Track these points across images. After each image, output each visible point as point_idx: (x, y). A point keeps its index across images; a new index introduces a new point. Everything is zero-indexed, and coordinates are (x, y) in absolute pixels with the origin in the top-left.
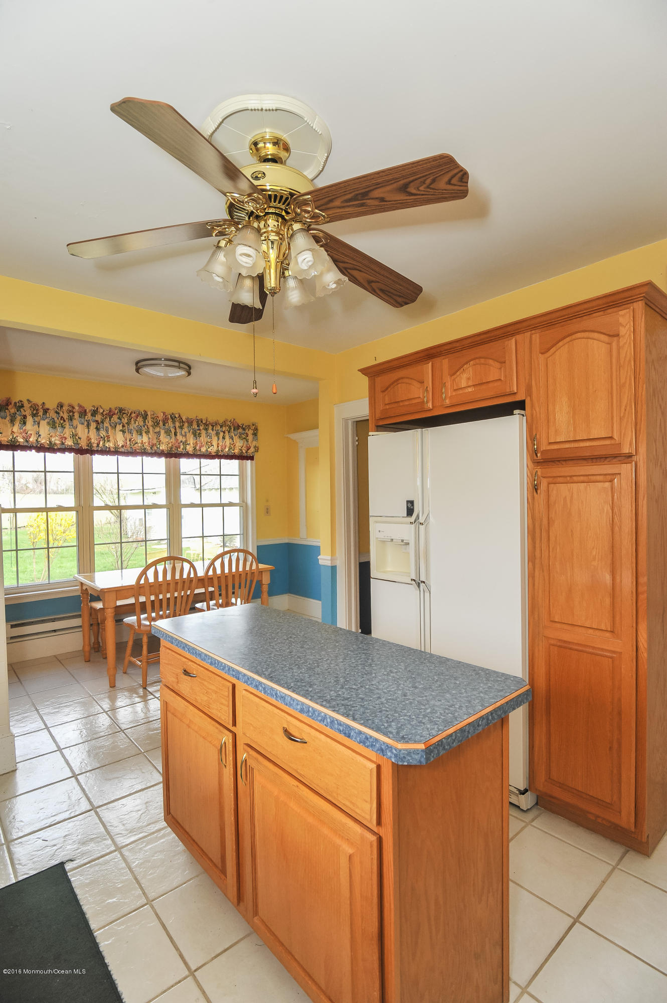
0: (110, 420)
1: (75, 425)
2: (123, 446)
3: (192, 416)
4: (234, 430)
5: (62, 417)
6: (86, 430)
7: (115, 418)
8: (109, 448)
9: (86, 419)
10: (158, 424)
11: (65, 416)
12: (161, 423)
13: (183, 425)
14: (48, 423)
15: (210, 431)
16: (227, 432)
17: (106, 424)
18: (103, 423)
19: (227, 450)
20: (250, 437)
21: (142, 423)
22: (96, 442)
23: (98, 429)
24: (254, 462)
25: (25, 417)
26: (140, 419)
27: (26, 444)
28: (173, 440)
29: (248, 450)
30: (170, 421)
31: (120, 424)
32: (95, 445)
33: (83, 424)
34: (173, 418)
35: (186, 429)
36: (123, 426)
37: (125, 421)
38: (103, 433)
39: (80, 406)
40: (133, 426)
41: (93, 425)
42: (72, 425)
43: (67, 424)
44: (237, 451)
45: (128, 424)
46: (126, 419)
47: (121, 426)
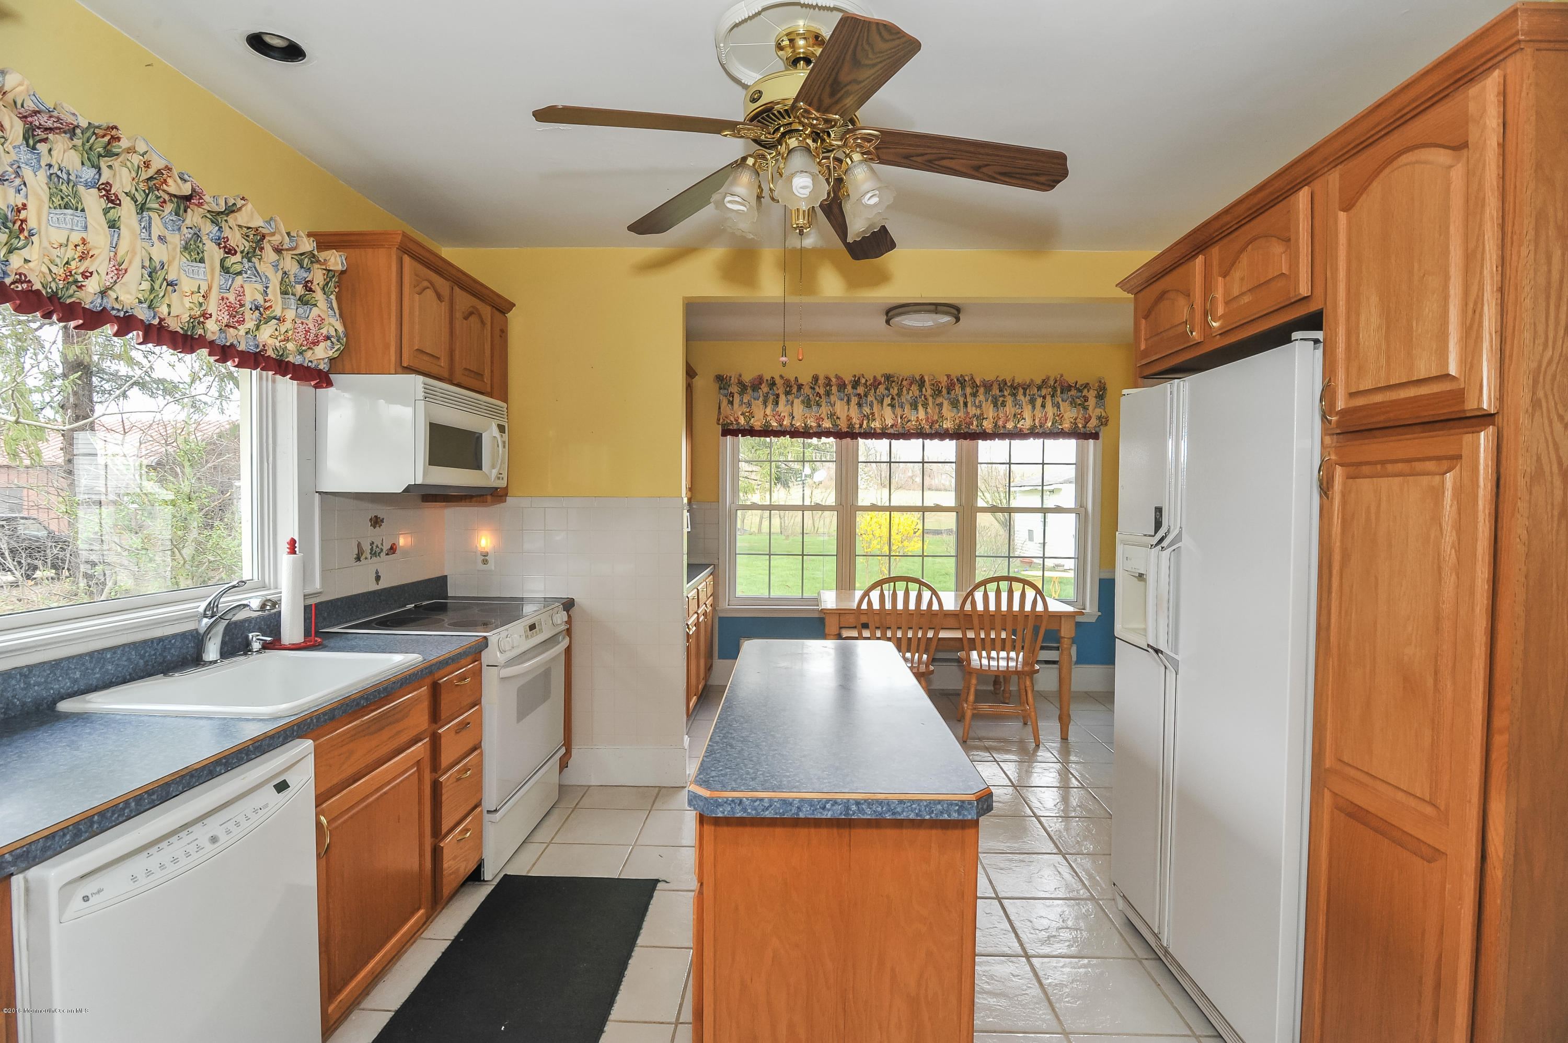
0: (875, 393)
1: (832, 402)
2: (892, 426)
3: (990, 377)
4: (1062, 393)
5: (818, 393)
6: (846, 407)
7: (882, 388)
8: (875, 429)
9: (846, 392)
10: (940, 392)
11: (822, 391)
12: (944, 391)
13: (977, 391)
14: (803, 402)
15: (1020, 397)
16: (1048, 398)
17: (870, 398)
18: (867, 397)
19: (1049, 424)
20: (1092, 402)
21: (917, 393)
22: (858, 422)
23: (860, 405)
24: (1099, 442)
25: (778, 396)
26: (915, 388)
27: (779, 428)
28: (961, 414)
29: (1087, 423)
30: (958, 387)
31: (888, 397)
32: (857, 426)
33: (842, 400)
34: (962, 382)
35: (981, 397)
36: (893, 399)
37: (895, 391)
38: (866, 410)
39: (837, 377)
40: (907, 397)
41: (854, 400)
42: (830, 403)
43: (823, 401)
44: (1066, 426)
45: (899, 395)
46: (896, 389)
47: (889, 398)
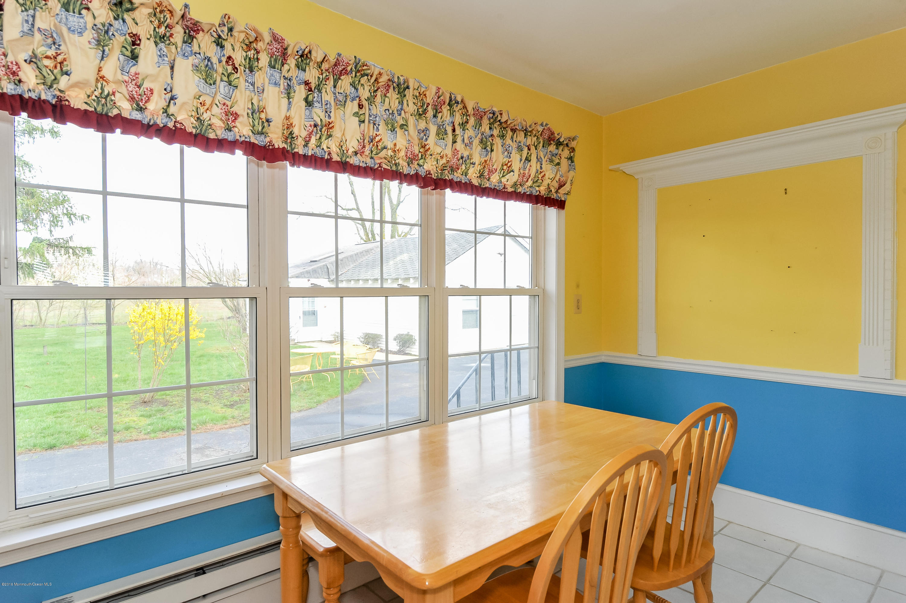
0: (335, 87)
1: (258, 84)
2: (356, 153)
3: (484, 106)
4: (543, 147)
5: (229, 58)
6: (285, 101)
7: (345, 82)
8: (329, 154)
9: (284, 73)
10: (425, 112)
11: (239, 57)
12: (430, 112)
13: (467, 122)
14: (196, 68)
15: (508, 141)
16: (533, 148)
17: (328, 96)
18: (320, 91)
19: (530, 183)
20: (565, 163)
21: (395, 104)
22: (304, 134)
23: (309, 104)
24: (562, 212)
25: (135, 41)
26: (393, 95)
27: (136, 116)
28: (448, 151)
29: (559, 188)
30: (445, 109)
31: (353, 100)
32: (300, 142)
33: (276, 84)
34: (452, 103)
35: (470, 132)
36: (361, 106)
37: (364, 93)
38: (318, 113)
39: (275, 38)
40: (379, 109)
41: (300, 92)
42: (253, 84)
43: (240, 79)
44: (543, 190)
45: (371, 100)
46: (367, 88)
47: (356, 103)
